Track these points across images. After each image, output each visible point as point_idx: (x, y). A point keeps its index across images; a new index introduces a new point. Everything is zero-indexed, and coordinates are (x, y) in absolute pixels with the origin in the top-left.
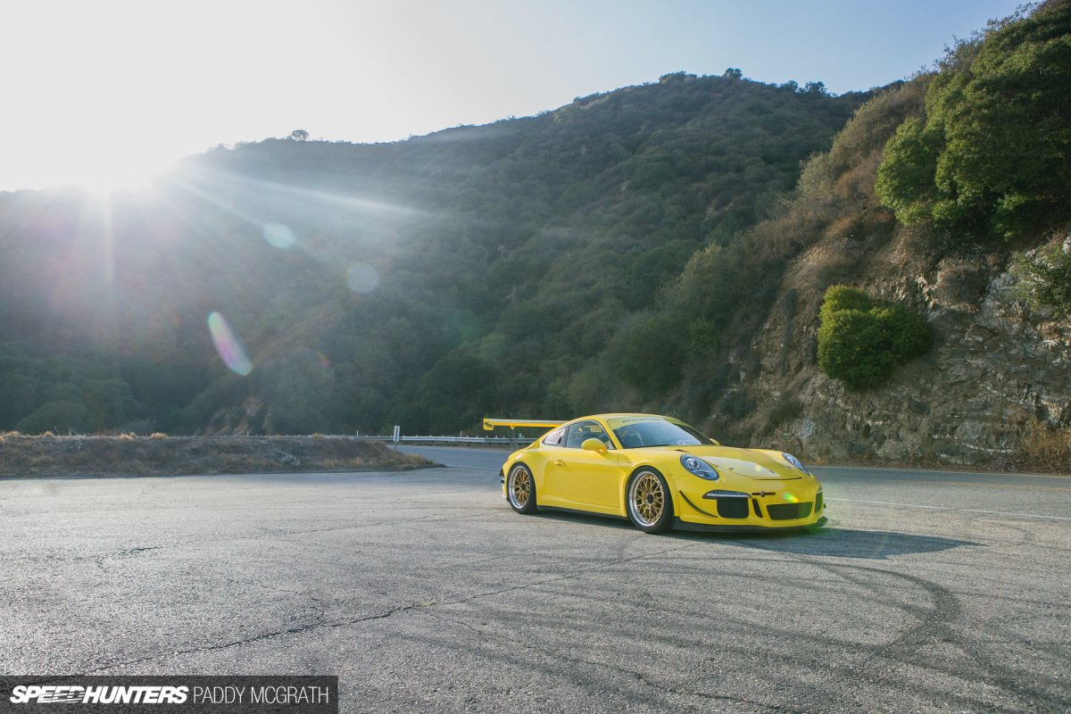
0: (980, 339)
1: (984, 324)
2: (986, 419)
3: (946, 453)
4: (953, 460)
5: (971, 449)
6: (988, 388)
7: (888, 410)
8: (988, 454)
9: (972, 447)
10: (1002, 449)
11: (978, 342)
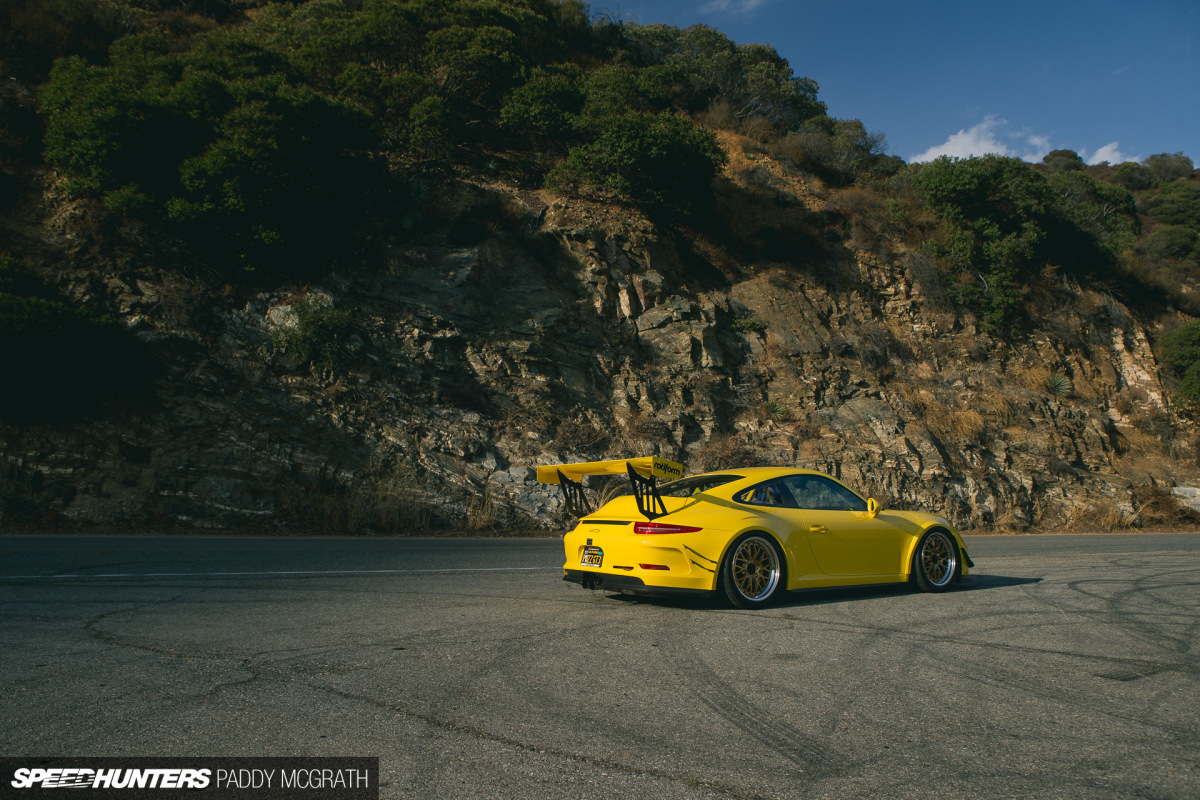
0: (215, 379)
1: (220, 362)
2: (235, 475)
3: (187, 514)
4: (197, 524)
5: (221, 510)
6: (233, 438)
7: (82, 453)
8: (244, 515)
9: (222, 507)
10: (259, 509)
11: (212, 382)
